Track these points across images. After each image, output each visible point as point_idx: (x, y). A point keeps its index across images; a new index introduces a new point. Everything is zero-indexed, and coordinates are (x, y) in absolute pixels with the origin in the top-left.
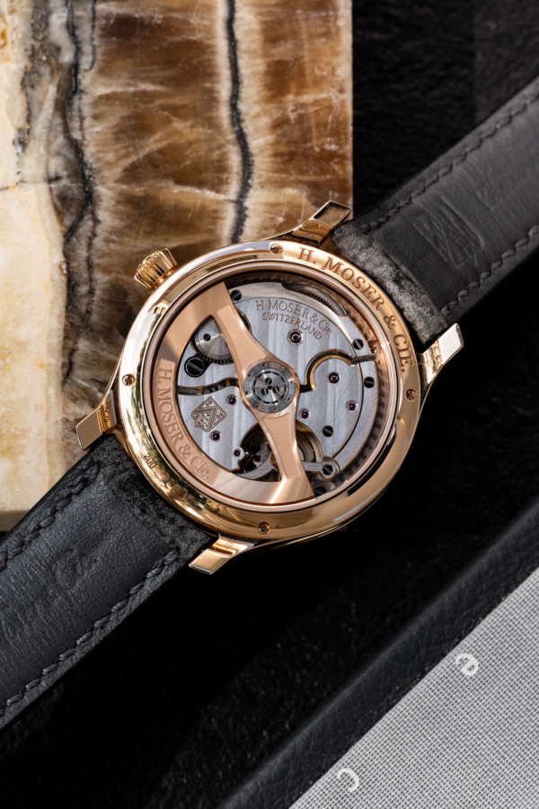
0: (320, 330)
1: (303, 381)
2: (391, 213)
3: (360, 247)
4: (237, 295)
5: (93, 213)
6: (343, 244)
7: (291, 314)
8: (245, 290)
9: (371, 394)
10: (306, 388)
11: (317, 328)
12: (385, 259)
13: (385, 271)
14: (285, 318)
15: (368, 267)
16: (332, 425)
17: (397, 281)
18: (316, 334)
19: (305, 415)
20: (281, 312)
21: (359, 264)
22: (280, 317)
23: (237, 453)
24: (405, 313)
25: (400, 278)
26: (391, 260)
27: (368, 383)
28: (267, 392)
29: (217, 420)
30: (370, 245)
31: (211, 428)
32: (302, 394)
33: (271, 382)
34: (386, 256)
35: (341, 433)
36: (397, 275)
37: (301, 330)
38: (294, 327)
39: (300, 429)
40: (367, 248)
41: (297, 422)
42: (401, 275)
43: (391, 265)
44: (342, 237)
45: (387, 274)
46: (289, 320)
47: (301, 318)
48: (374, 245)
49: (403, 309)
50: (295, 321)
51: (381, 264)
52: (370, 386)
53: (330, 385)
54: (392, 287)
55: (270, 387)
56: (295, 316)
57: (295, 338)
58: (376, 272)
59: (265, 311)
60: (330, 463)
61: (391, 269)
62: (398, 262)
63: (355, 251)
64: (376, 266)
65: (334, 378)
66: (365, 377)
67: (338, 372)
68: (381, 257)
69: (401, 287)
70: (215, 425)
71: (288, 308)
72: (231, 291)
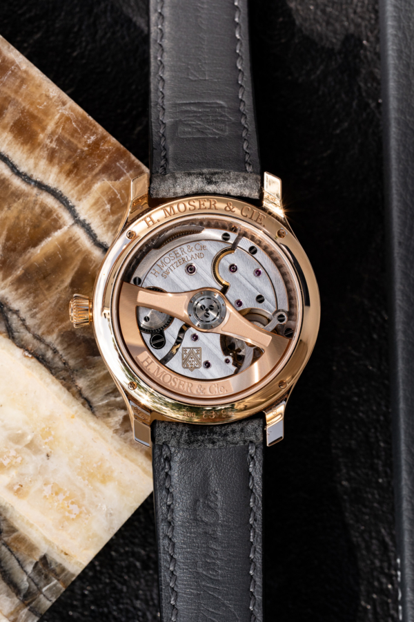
0: (199, 252)
1: (220, 287)
2: (163, 143)
3: (172, 186)
4: (137, 281)
5: (10, 310)
6: (162, 194)
7: (176, 260)
8: (139, 273)
9: (261, 255)
10: (225, 289)
11: (197, 252)
12: (192, 178)
13: (198, 184)
14: (175, 265)
15: (187, 191)
16: (259, 294)
17: (210, 182)
18: (200, 256)
19: (239, 303)
20: (170, 264)
21: (181, 195)
22: (172, 268)
23: (227, 361)
24: (232, 194)
25: (210, 179)
26: (194, 174)
27: (253, 251)
28: (208, 314)
29: (199, 356)
30: (175, 179)
31: (200, 363)
32: (227, 295)
33: (204, 307)
34: (189, 174)
35: (268, 293)
36: (207, 179)
37: (190, 262)
38: (185, 265)
39: (244, 314)
40: (176, 182)
41: (240, 312)
42: (208, 176)
43: (197, 177)
44: (157, 191)
45: (201, 185)
46: (178, 264)
47: (183, 256)
48: (177, 176)
49: (228, 193)
50: (182, 261)
51: (192, 182)
52: (255, 252)
53: (236, 274)
54: (211, 188)
55: (207, 310)
56: (178, 259)
57: (191, 269)
58: (194, 189)
59: (161, 273)
60: (279, 314)
61: (200, 179)
62: (198, 171)
63: (172, 191)
64: (191, 187)
65: (233, 268)
66: (248, 250)
67: (232, 263)
68: (188, 179)
69: (216, 183)
70: (200, 359)
71: (171, 258)
72: (132, 282)
